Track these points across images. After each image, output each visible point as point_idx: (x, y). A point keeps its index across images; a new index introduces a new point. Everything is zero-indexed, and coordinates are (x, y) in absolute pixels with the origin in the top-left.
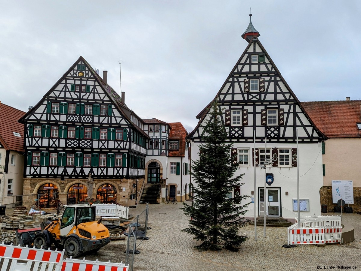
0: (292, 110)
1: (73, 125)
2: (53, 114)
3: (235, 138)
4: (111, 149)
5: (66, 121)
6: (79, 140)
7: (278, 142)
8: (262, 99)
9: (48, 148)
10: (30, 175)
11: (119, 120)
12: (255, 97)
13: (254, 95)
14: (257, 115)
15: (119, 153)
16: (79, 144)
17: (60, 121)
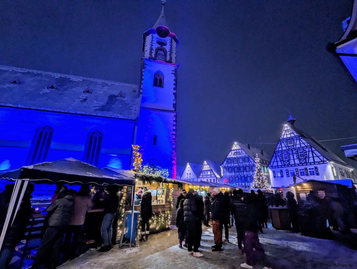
0: (310, 150)
3: (286, 165)
4: (251, 175)
5: (234, 166)
6: (239, 172)
7: (307, 165)
8: (295, 147)
9: (229, 176)
12: (291, 147)
13: (291, 146)
14: (294, 154)
16: (239, 174)
17: (231, 166)
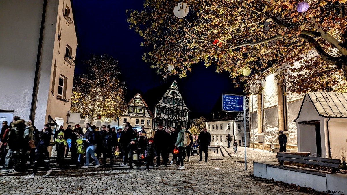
1: (171, 109)
2: (165, 103)
4: (182, 120)
5: (169, 107)
6: (173, 115)
9: (162, 118)
10: (156, 130)
11: (185, 107)
15: (184, 122)
16: (173, 117)
17: (167, 107)
